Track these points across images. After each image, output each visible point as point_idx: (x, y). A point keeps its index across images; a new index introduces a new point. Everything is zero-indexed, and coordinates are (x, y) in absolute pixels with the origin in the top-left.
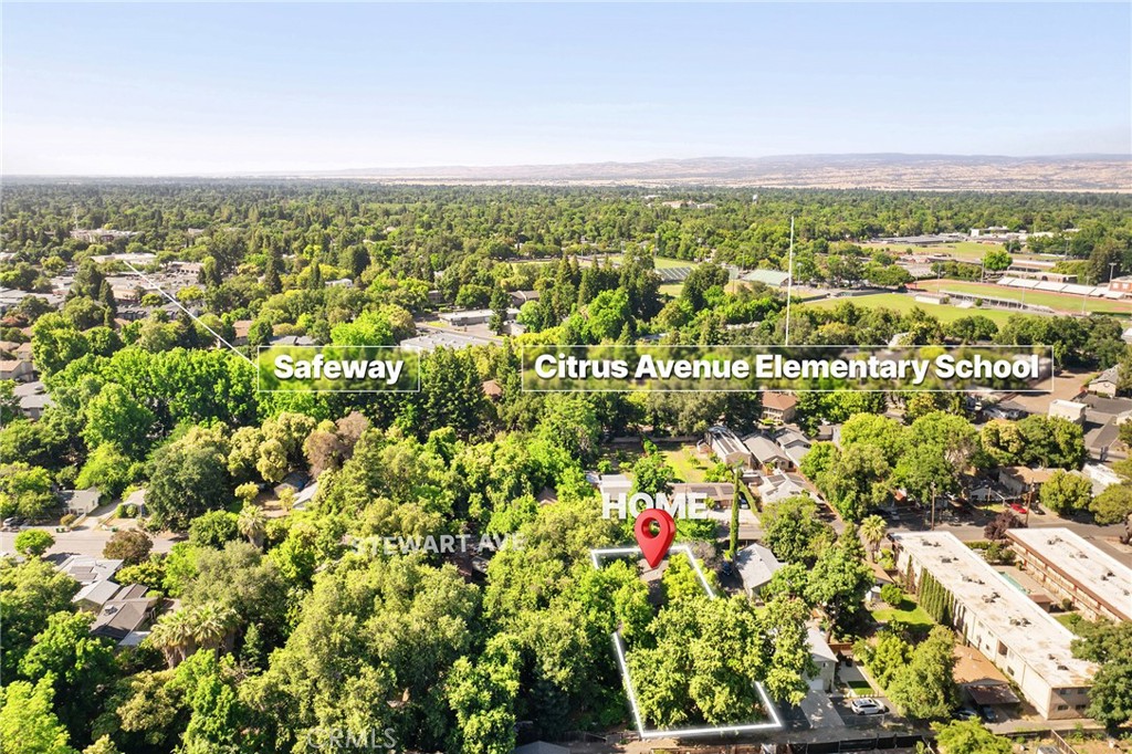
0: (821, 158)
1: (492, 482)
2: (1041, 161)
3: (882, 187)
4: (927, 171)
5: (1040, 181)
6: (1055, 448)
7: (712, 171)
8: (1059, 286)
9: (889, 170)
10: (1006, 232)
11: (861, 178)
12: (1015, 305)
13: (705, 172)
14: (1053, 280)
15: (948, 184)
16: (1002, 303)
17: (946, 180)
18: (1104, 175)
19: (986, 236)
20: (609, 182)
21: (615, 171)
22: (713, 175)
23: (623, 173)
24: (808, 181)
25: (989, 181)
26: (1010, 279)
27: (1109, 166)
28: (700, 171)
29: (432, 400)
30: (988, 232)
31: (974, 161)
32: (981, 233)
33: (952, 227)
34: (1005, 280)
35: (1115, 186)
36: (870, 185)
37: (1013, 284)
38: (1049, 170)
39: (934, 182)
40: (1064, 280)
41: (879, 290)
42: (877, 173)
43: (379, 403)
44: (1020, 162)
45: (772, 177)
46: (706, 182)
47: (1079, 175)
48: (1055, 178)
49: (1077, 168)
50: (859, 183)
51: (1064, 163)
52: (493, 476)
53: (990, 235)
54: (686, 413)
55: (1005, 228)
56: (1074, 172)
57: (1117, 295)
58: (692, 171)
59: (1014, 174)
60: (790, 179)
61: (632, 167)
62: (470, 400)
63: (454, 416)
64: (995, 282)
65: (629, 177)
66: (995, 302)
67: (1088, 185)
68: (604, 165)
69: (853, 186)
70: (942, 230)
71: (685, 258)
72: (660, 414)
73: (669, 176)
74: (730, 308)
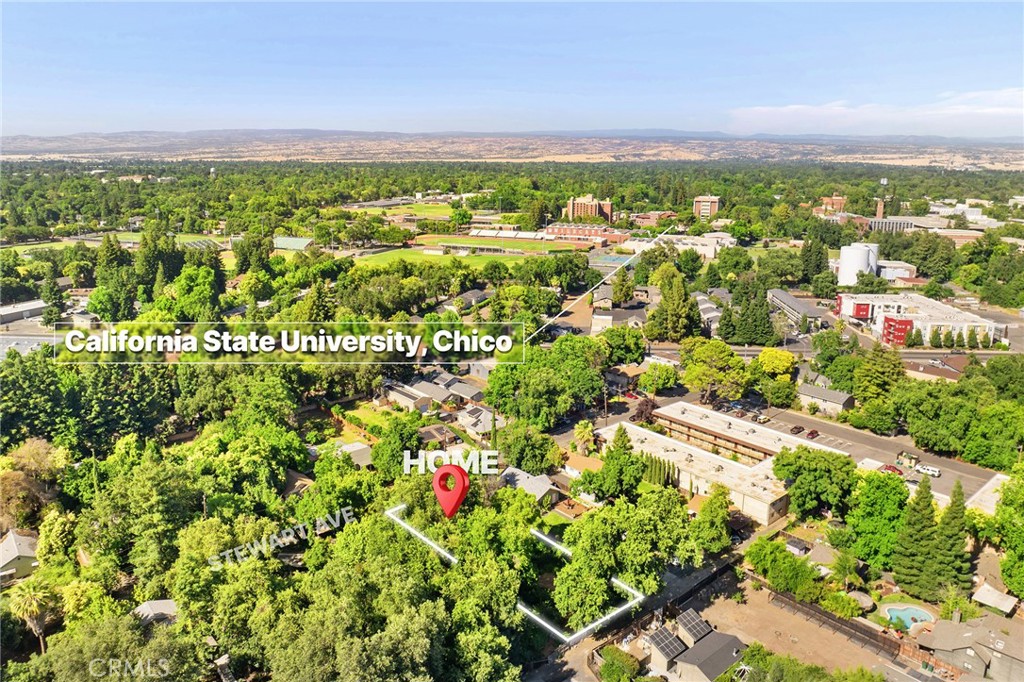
0: (247, 133)
1: (246, 477)
2: (427, 137)
3: (310, 159)
4: (343, 145)
5: (431, 153)
6: (628, 349)
7: (143, 145)
8: (512, 234)
9: (311, 144)
10: (440, 194)
11: (288, 152)
12: (496, 250)
13: (135, 146)
14: (507, 229)
15: (362, 156)
16: (489, 250)
17: (360, 152)
18: (472, 148)
19: (428, 198)
20: (29, 156)
21: (30, 145)
22: (146, 149)
23: (42, 148)
24: (241, 154)
25: (393, 153)
26: (478, 231)
27: (473, 142)
28: (129, 145)
29: (97, 408)
30: (428, 195)
31: (378, 137)
32: (423, 197)
33: (401, 192)
34: (474, 232)
35: (480, 157)
36: (299, 158)
37: (480, 234)
38: (435, 144)
39: (351, 154)
40: (514, 229)
41: (389, 248)
42: (301, 147)
43: (28, 425)
44: (413, 138)
45: (207, 150)
46: (142, 156)
47: (455, 148)
48: (439, 150)
49: (453, 143)
50: (288, 156)
51: (443, 138)
52: (246, 470)
53: (431, 197)
54: (362, 372)
55: (438, 191)
56: (451, 146)
57: (552, 237)
58: (121, 146)
59: (410, 147)
60: (223, 152)
61: (51, 141)
62: (142, 399)
63: (126, 421)
64: (467, 234)
65: (50, 151)
66: (482, 250)
67: (463, 156)
68: (15, 139)
69: (284, 159)
70: (394, 195)
71: (192, 231)
72: (337, 378)
73: (97, 151)
74: (299, 274)
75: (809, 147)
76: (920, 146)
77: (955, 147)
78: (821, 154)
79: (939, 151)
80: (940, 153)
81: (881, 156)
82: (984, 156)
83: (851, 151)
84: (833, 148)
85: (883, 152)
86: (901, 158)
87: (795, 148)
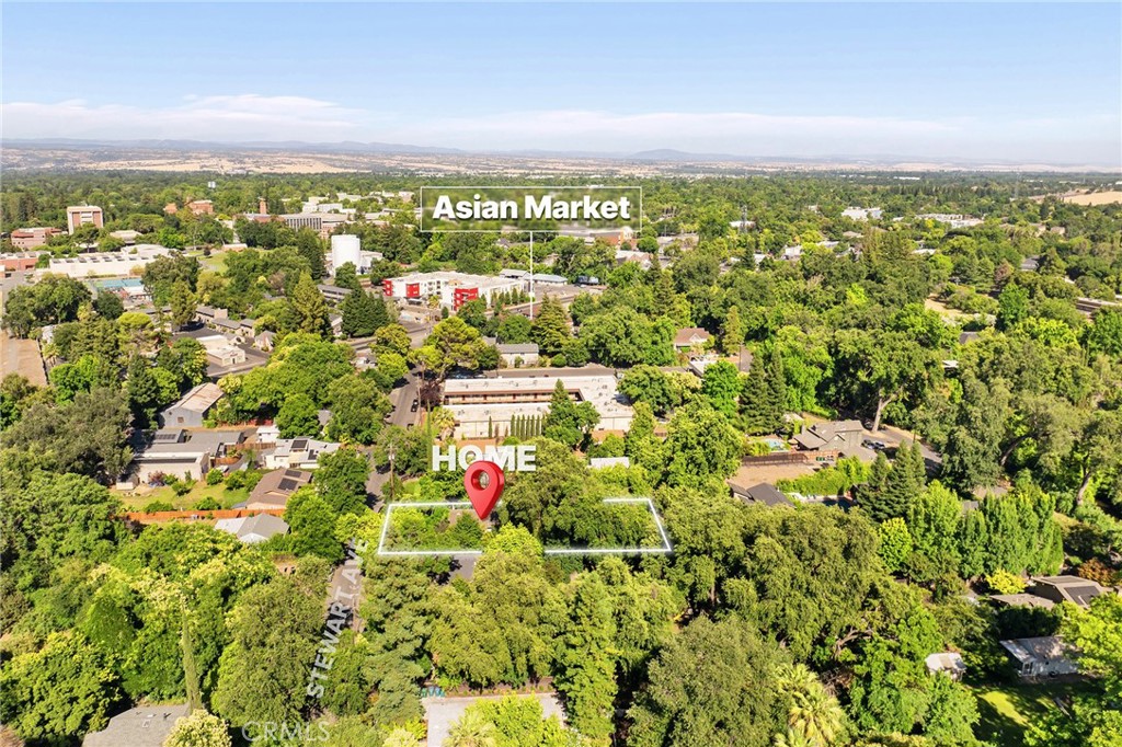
75: (60, 153)
76: (184, 151)
77: (217, 151)
78: (78, 161)
79: (204, 155)
80: (206, 158)
81: (147, 162)
82: (246, 160)
83: (110, 158)
84: (88, 153)
85: (148, 158)
86: (170, 164)
87: (43, 154)
